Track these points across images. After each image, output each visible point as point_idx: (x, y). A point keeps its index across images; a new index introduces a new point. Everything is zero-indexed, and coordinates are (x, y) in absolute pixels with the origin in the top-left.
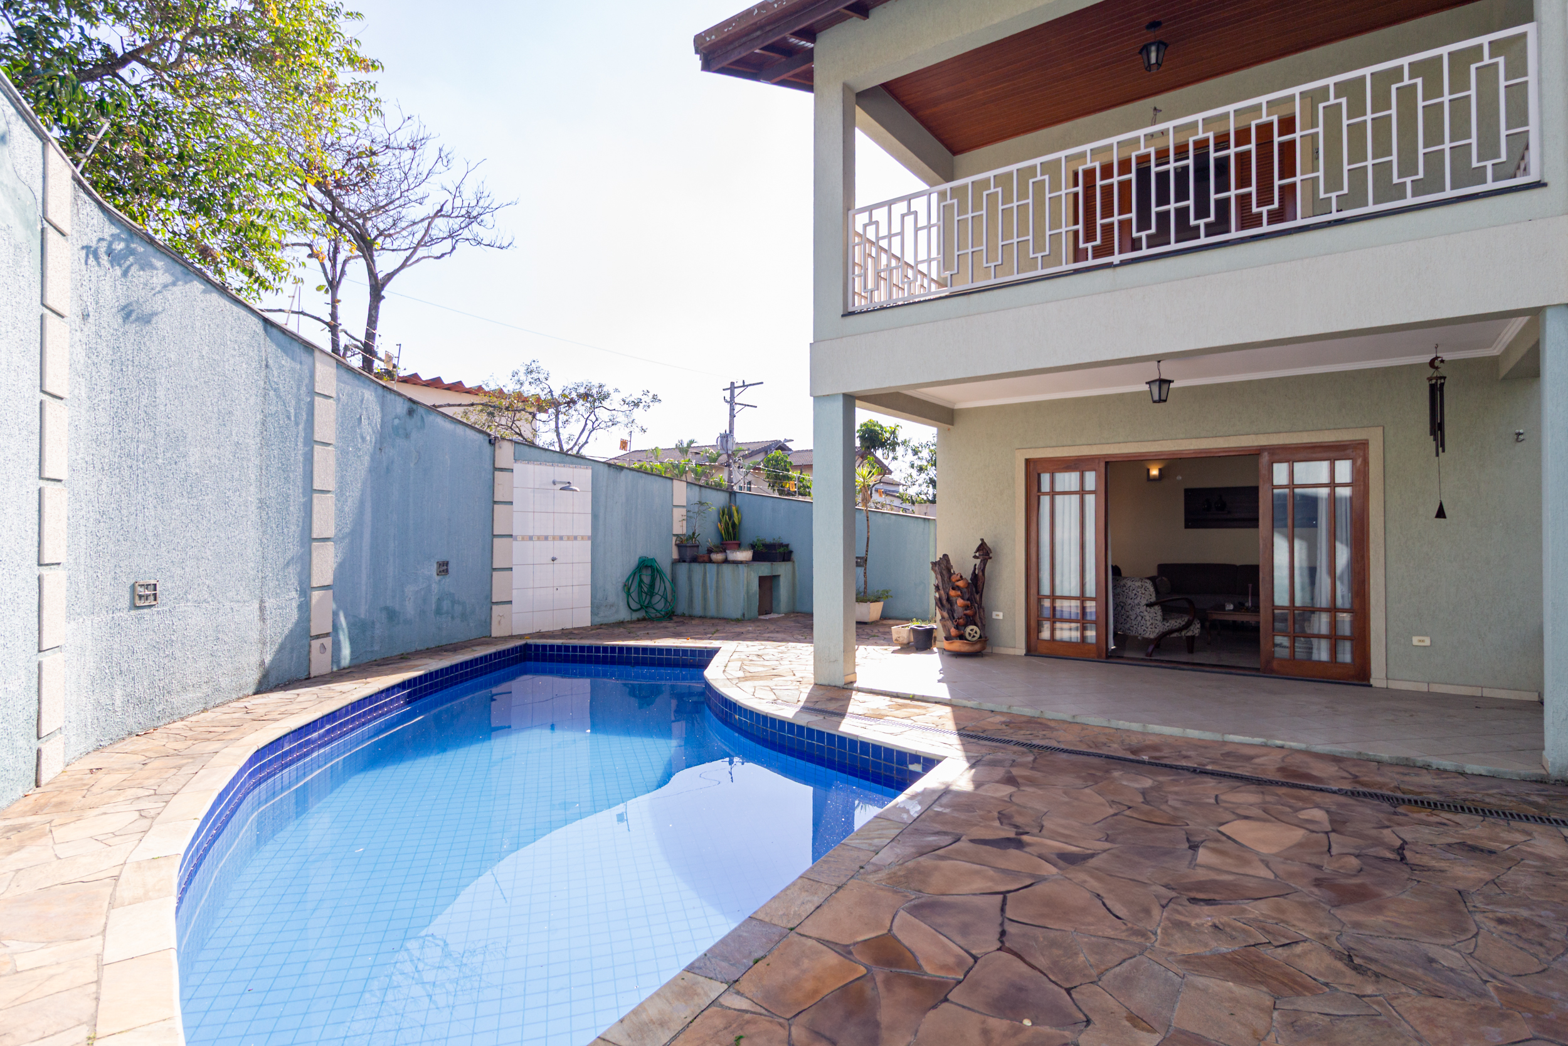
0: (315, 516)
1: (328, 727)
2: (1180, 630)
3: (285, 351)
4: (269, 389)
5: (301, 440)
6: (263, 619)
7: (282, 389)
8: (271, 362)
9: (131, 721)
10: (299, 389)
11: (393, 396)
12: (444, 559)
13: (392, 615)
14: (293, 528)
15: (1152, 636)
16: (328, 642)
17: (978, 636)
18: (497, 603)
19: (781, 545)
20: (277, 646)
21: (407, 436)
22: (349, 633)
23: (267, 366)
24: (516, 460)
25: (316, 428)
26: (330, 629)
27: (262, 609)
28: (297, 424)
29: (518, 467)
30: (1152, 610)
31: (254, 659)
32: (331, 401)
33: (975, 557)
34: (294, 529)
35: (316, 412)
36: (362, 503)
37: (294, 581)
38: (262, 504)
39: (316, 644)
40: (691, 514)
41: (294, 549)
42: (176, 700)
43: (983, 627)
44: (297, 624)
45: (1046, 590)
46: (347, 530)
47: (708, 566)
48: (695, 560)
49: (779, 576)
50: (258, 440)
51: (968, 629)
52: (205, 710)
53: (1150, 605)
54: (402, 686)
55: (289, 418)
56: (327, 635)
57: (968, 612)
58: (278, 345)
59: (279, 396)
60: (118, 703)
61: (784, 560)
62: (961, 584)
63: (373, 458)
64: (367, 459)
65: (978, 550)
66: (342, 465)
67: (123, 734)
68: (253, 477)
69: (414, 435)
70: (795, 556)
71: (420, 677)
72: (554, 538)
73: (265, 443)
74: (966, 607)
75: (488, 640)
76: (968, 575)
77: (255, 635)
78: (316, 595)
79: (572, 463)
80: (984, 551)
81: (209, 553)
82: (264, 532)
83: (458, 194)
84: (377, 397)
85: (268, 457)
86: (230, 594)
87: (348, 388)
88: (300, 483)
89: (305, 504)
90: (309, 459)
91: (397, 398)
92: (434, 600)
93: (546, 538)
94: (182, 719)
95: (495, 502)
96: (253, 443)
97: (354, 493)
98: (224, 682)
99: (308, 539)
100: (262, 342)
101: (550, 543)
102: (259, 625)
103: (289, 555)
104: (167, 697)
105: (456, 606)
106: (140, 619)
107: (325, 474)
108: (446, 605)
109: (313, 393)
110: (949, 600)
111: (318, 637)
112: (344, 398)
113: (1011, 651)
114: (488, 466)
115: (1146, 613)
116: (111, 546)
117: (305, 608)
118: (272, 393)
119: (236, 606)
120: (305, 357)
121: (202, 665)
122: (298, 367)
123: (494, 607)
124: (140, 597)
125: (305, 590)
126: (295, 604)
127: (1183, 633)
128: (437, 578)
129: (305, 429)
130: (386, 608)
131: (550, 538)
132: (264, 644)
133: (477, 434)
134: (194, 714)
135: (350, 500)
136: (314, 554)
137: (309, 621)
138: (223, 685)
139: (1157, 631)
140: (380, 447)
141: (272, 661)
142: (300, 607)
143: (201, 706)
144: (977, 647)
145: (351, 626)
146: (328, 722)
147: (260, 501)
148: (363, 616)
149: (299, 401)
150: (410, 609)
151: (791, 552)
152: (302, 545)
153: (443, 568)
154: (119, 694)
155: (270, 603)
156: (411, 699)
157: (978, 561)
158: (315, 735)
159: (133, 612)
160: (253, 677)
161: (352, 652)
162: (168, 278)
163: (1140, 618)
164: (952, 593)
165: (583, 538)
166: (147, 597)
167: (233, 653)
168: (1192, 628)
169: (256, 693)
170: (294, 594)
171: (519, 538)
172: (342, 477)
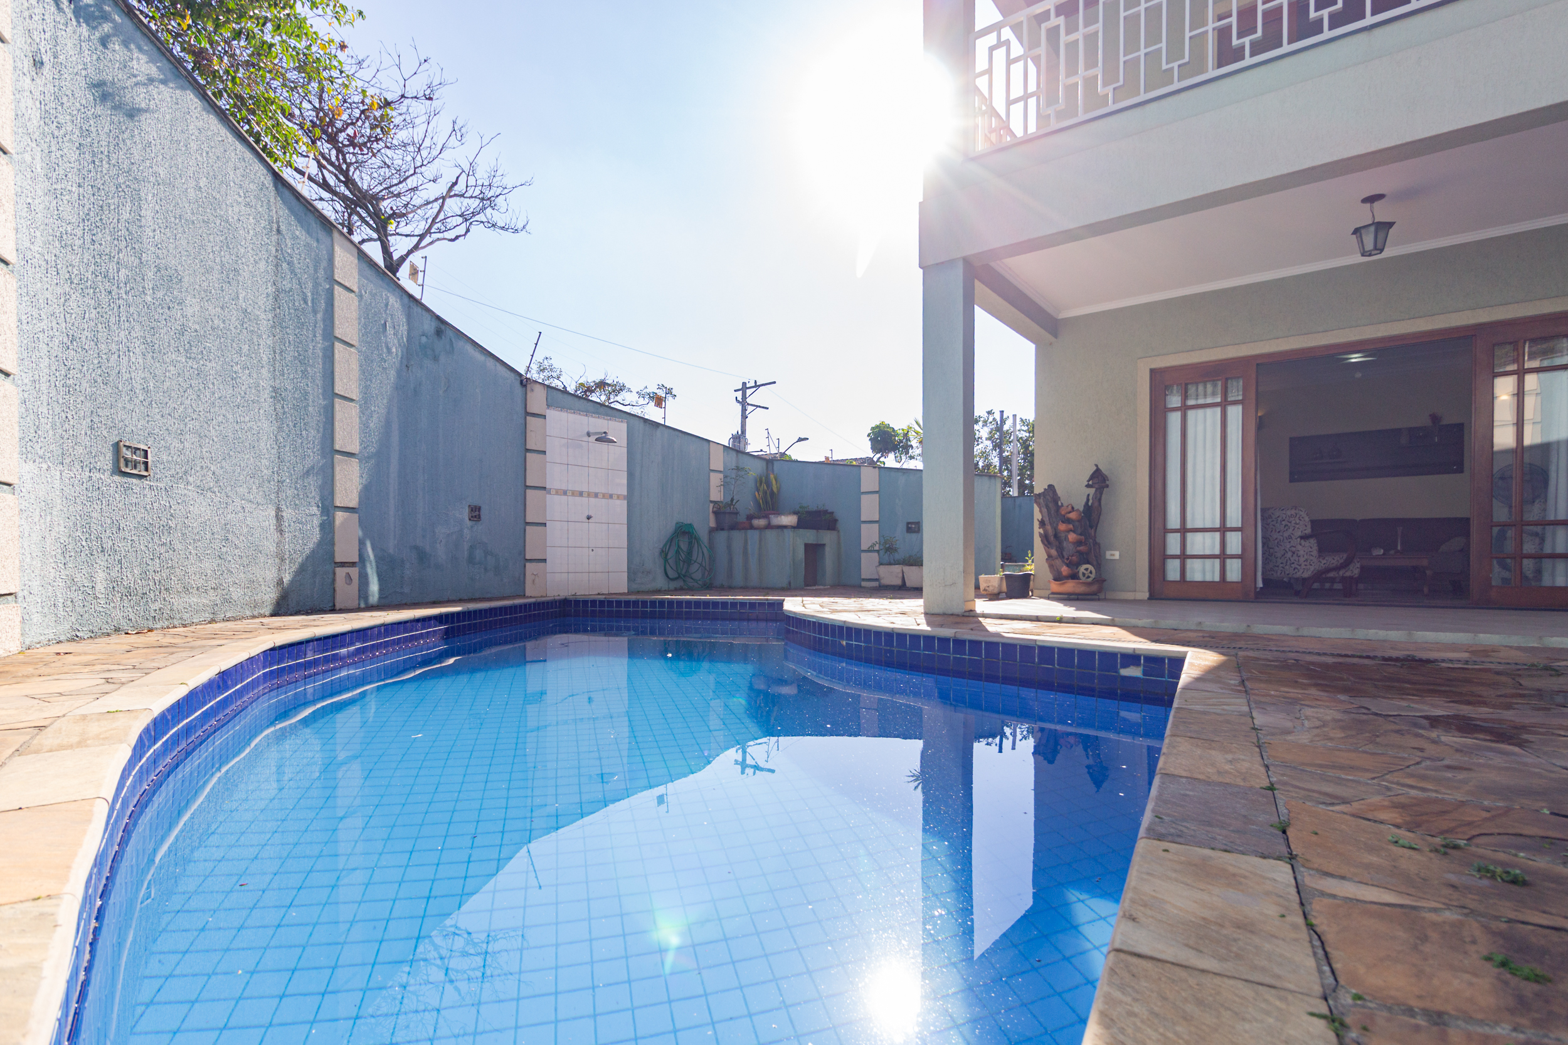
0: (337, 425)
2: (1337, 569)
3: (299, 220)
4: (280, 260)
5: (319, 332)
6: (281, 532)
7: (297, 266)
8: (283, 228)
9: (118, 614)
10: (316, 271)
11: (419, 310)
12: (476, 502)
13: (422, 556)
14: (313, 432)
15: (1305, 576)
16: (354, 572)
17: (1093, 576)
18: (531, 560)
19: (826, 512)
20: (297, 565)
21: (436, 359)
22: (377, 567)
23: (279, 231)
24: (549, 406)
25: (337, 322)
26: (355, 558)
27: (279, 518)
28: (315, 312)
29: (552, 414)
30: (1307, 543)
31: (271, 575)
32: (353, 295)
33: (1088, 486)
34: (313, 434)
35: (336, 304)
36: (388, 423)
37: (314, 494)
38: (276, 391)
39: (341, 572)
40: (728, 480)
41: (313, 458)
42: (178, 602)
43: (1098, 567)
44: (320, 544)
45: (1174, 521)
46: (373, 450)
47: (750, 532)
48: (734, 527)
49: (824, 545)
50: (270, 316)
51: (1082, 569)
52: (212, 621)
53: (1304, 537)
55: (306, 302)
56: (353, 564)
57: (1082, 548)
58: (291, 210)
59: (293, 272)
60: (100, 587)
61: (829, 529)
62: (1073, 516)
63: (399, 373)
64: (392, 373)
65: (1092, 477)
66: (366, 374)
67: (107, 628)
68: (265, 358)
69: (443, 359)
70: (840, 525)
71: (458, 613)
72: (589, 495)
73: (278, 323)
74: (1079, 543)
75: (524, 596)
76: (1080, 506)
77: (270, 547)
78: (340, 516)
79: (607, 415)
80: (1099, 480)
81: (213, 432)
82: (280, 429)
83: (471, 173)
84: (403, 305)
85: (282, 340)
86: (241, 490)
87: (371, 286)
88: (319, 382)
89: (325, 407)
90: (329, 357)
91: (424, 313)
92: (466, 546)
93: (581, 494)
94: (185, 626)
95: (528, 450)
96: (265, 320)
97: (379, 408)
98: (236, 593)
99: (329, 450)
100: (272, 200)
101: (585, 500)
102: (276, 535)
103: (308, 463)
104: (164, 594)
105: (489, 557)
106: (127, 489)
107: (347, 380)
108: (479, 554)
109: (333, 281)
110: (1056, 536)
111: (343, 564)
112: (366, 296)
113: (1130, 596)
114: (519, 409)
115: (1299, 547)
116: (85, 384)
117: (327, 527)
118: (285, 265)
119: (248, 506)
120: (322, 235)
121: (208, 565)
122: (315, 244)
123: (528, 565)
124: (127, 461)
125: (328, 507)
126: (316, 522)
127: (1340, 573)
128: (469, 523)
129: (324, 320)
130: (416, 548)
131: (585, 494)
132: (282, 560)
133: (508, 372)
134: (199, 623)
135: (375, 416)
136: (337, 469)
137: (333, 544)
138: (235, 597)
139: (1312, 569)
140: (407, 363)
141: (292, 582)
142: (322, 526)
143: (208, 616)
144: (1095, 588)
145: (380, 560)
147: (275, 390)
148: (391, 551)
149: (316, 285)
150: (441, 553)
151: (836, 521)
152: (323, 456)
153: (475, 513)
154: (100, 576)
155: (287, 514)
157: (1092, 491)
159: (117, 478)
160: (269, 596)
161: (381, 590)
162: (153, 71)
163: (1291, 553)
164: (1062, 527)
165: (619, 497)
166: (135, 465)
167: (245, 561)
168: (1350, 567)
169: (272, 615)
170: (314, 510)
171: (553, 492)
172: (367, 387)
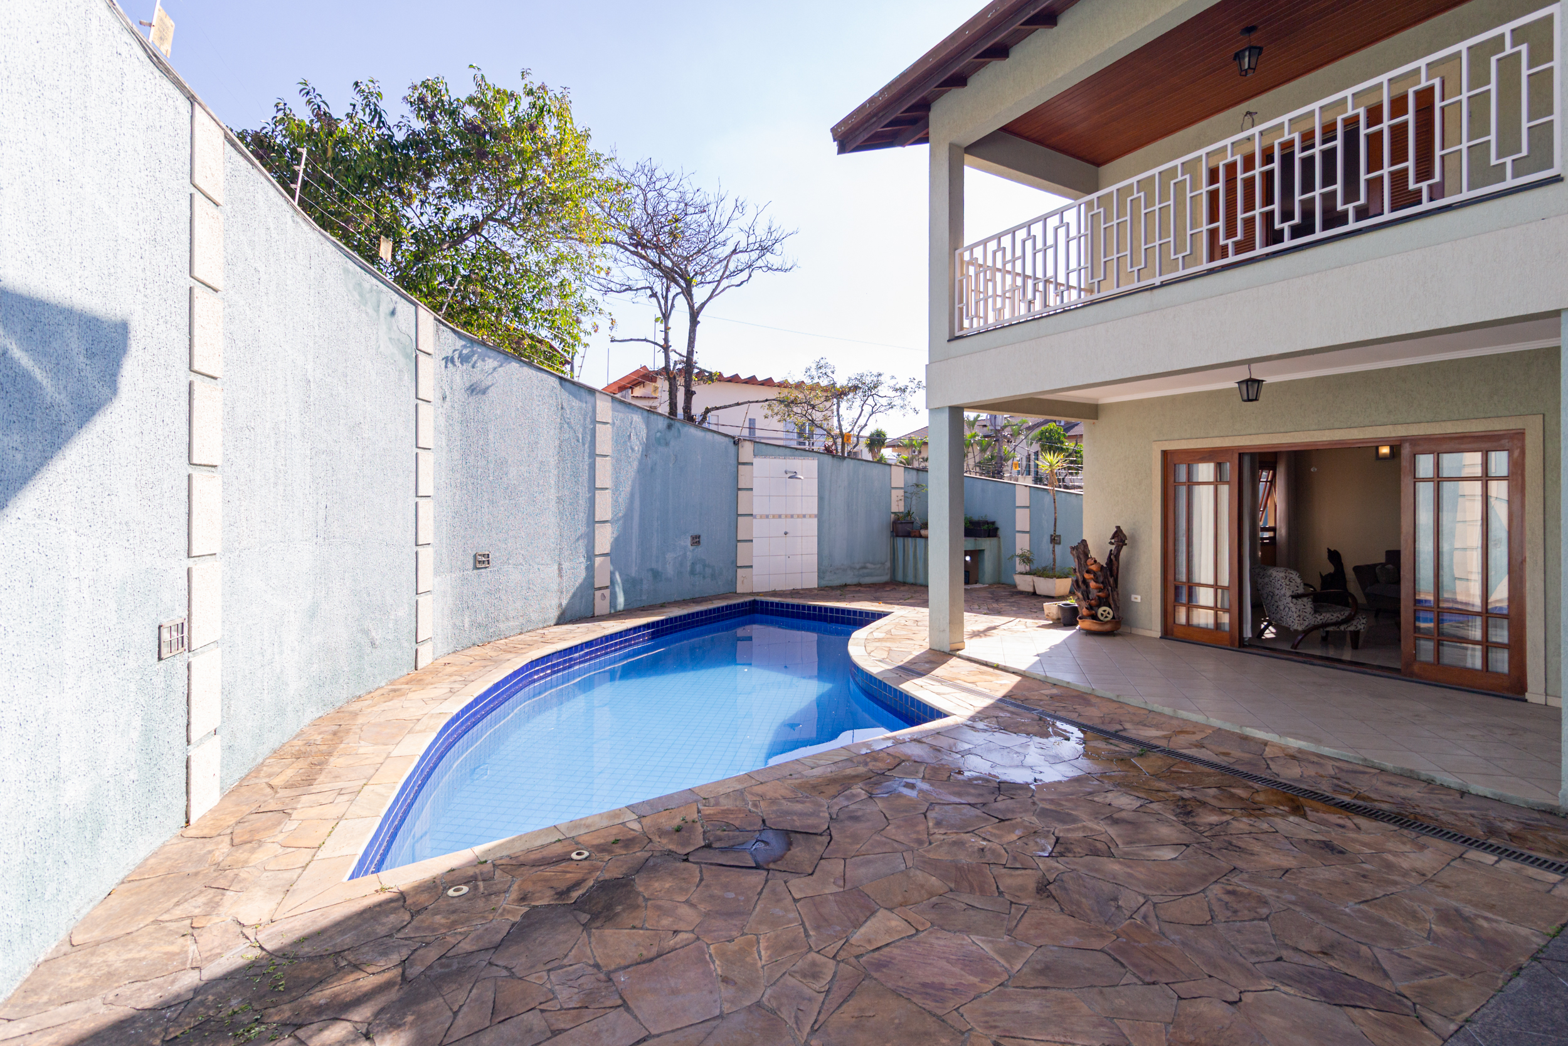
0: (596, 506)
1: (586, 651)
2: (1337, 624)
3: (575, 397)
4: (565, 422)
5: (587, 454)
6: (561, 576)
7: (573, 422)
8: (565, 405)
9: (474, 637)
10: (585, 420)
11: (655, 416)
12: (696, 533)
13: (656, 574)
14: (582, 515)
15: (1300, 629)
16: (607, 592)
17: (1110, 616)
18: (741, 567)
19: (987, 523)
20: (571, 594)
21: (667, 444)
22: (623, 587)
23: (562, 408)
24: (755, 455)
25: (597, 445)
26: (608, 584)
27: (560, 570)
28: (584, 444)
29: (757, 461)
30: (1300, 601)
31: (555, 602)
32: (608, 425)
33: (1111, 543)
34: (582, 516)
35: (597, 435)
36: (632, 495)
37: (582, 550)
38: (560, 500)
39: (598, 594)
40: (908, 495)
41: (582, 529)
42: (502, 626)
43: (1116, 609)
44: (585, 579)
45: (1183, 577)
46: (621, 515)
47: (919, 540)
48: (908, 535)
49: (983, 550)
50: (556, 458)
51: (1101, 610)
52: (521, 633)
53: (1296, 597)
54: (647, 626)
55: (578, 441)
56: (607, 587)
57: (1100, 594)
58: (570, 393)
59: (571, 427)
60: (466, 625)
61: (989, 536)
62: (1094, 568)
63: (640, 463)
64: (635, 464)
65: (1113, 537)
66: (617, 471)
67: (469, 644)
68: (553, 482)
69: (672, 443)
70: (1001, 533)
71: (662, 621)
72: (786, 516)
73: (561, 459)
74: (1100, 590)
75: (735, 594)
76: (1103, 561)
77: (555, 587)
78: (598, 560)
79: (801, 456)
80: (1119, 537)
81: (523, 534)
82: (561, 519)
84: (643, 418)
85: (564, 469)
86: (537, 560)
87: (621, 415)
88: (586, 484)
89: (590, 498)
90: (592, 468)
91: (659, 417)
92: (689, 564)
93: (780, 516)
94: (506, 638)
95: (739, 489)
96: (553, 461)
97: (626, 488)
98: (534, 616)
99: (592, 522)
100: (558, 392)
101: (782, 521)
102: (558, 580)
103: (579, 533)
104: (496, 623)
105: (707, 569)
106: (479, 575)
107: (604, 474)
108: (698, 568)
109: (594, 422)
110: (1085, 581)
111: (600, 589)
112: (617, 423)
113: (1148, 633)
114: (733, 462)
115: (1291, 605)
116: (462, 531)
117: (590, 569)
118: (566, 426)
119: (541, 567)
120: (589, 398)
121: (519, 604)
122: (584, 405)
123: (739, 570)
124: (480, 562)
125: (591, 556)
126: (583, 566)
127: (1342, 628)
128: (691, 548)
129: (589, 447)
130: (652, 570)
131: (783, 516)
132: (562, 592)
133: (724, 438)
134: (514, 636)
135: (622, 493)
136: (597, 532)
137: (594, 577)
138: (533, 618)
139: (1306, 623)
140: (646, 453)
141: (568, 604)
142: (587, 568)
143: (518, 631)
144: (1107, 627)
145: (624, 582)
146: (587, 647)
147: (558, 498)
148: (633, 575)
149: (585, 428)
150: (670, 570)
151: (997, 529)
152: (588, 526)
153: (696, 540)
154: (467, 620)
155: (565, 565)
156: (654, 636)
157: (1113, 547)
158: (577, 655)
159: (475, 571)
160: (554, 614)
161: (626, 600)
162: (496, 364)
163: (1287, 609)
164: (1087, 576)
165: (810, 516)
166: (484, 562)
167: (539, 598)
168: (1355, 623)
169: (557, 624)
170: (582, 560)
171: (758, 517)
172: (617, 478)
